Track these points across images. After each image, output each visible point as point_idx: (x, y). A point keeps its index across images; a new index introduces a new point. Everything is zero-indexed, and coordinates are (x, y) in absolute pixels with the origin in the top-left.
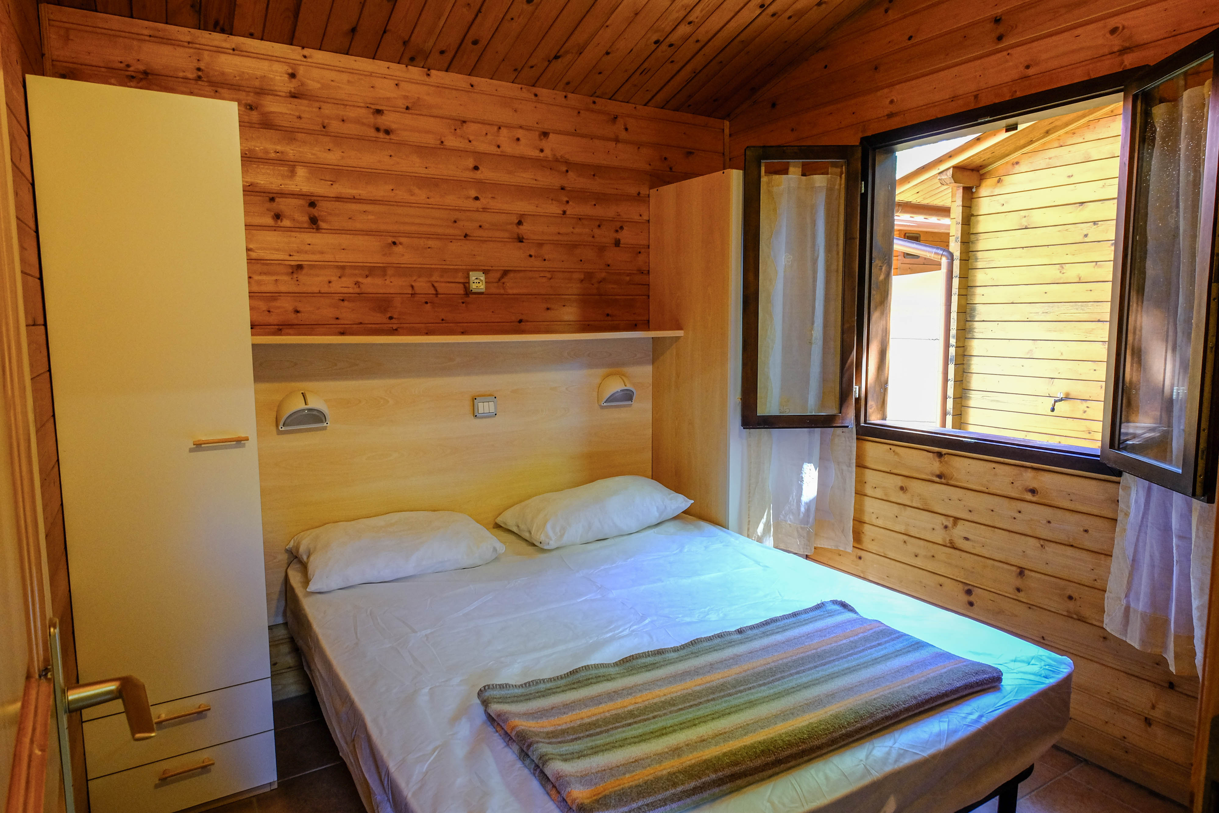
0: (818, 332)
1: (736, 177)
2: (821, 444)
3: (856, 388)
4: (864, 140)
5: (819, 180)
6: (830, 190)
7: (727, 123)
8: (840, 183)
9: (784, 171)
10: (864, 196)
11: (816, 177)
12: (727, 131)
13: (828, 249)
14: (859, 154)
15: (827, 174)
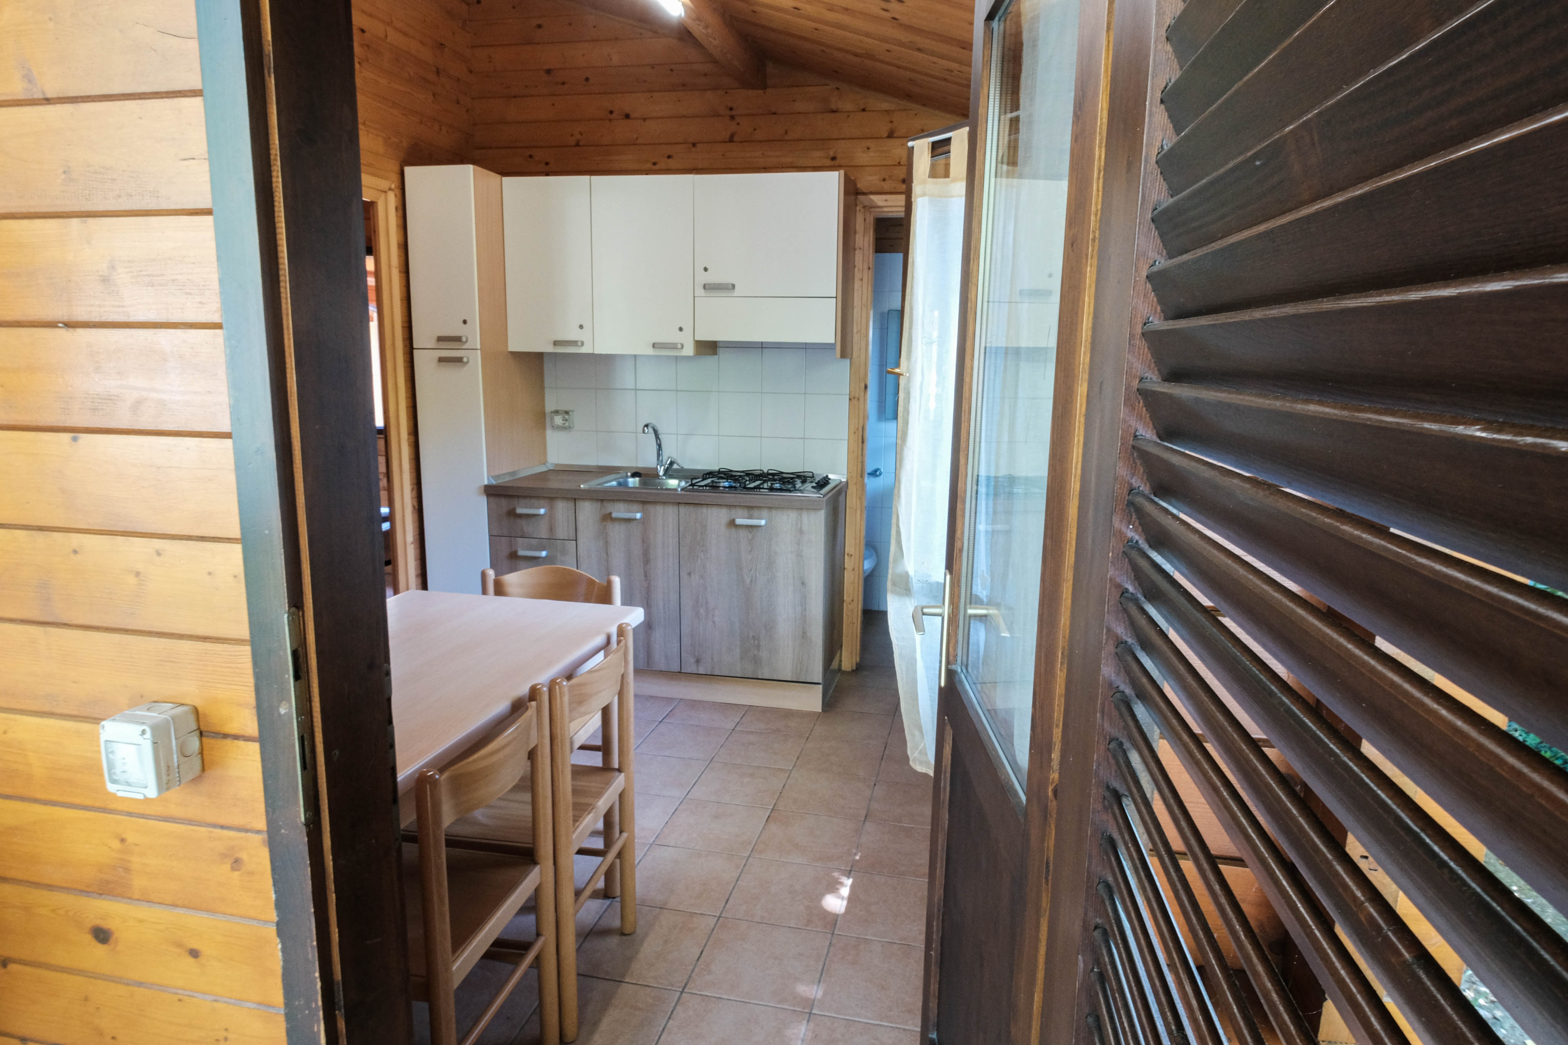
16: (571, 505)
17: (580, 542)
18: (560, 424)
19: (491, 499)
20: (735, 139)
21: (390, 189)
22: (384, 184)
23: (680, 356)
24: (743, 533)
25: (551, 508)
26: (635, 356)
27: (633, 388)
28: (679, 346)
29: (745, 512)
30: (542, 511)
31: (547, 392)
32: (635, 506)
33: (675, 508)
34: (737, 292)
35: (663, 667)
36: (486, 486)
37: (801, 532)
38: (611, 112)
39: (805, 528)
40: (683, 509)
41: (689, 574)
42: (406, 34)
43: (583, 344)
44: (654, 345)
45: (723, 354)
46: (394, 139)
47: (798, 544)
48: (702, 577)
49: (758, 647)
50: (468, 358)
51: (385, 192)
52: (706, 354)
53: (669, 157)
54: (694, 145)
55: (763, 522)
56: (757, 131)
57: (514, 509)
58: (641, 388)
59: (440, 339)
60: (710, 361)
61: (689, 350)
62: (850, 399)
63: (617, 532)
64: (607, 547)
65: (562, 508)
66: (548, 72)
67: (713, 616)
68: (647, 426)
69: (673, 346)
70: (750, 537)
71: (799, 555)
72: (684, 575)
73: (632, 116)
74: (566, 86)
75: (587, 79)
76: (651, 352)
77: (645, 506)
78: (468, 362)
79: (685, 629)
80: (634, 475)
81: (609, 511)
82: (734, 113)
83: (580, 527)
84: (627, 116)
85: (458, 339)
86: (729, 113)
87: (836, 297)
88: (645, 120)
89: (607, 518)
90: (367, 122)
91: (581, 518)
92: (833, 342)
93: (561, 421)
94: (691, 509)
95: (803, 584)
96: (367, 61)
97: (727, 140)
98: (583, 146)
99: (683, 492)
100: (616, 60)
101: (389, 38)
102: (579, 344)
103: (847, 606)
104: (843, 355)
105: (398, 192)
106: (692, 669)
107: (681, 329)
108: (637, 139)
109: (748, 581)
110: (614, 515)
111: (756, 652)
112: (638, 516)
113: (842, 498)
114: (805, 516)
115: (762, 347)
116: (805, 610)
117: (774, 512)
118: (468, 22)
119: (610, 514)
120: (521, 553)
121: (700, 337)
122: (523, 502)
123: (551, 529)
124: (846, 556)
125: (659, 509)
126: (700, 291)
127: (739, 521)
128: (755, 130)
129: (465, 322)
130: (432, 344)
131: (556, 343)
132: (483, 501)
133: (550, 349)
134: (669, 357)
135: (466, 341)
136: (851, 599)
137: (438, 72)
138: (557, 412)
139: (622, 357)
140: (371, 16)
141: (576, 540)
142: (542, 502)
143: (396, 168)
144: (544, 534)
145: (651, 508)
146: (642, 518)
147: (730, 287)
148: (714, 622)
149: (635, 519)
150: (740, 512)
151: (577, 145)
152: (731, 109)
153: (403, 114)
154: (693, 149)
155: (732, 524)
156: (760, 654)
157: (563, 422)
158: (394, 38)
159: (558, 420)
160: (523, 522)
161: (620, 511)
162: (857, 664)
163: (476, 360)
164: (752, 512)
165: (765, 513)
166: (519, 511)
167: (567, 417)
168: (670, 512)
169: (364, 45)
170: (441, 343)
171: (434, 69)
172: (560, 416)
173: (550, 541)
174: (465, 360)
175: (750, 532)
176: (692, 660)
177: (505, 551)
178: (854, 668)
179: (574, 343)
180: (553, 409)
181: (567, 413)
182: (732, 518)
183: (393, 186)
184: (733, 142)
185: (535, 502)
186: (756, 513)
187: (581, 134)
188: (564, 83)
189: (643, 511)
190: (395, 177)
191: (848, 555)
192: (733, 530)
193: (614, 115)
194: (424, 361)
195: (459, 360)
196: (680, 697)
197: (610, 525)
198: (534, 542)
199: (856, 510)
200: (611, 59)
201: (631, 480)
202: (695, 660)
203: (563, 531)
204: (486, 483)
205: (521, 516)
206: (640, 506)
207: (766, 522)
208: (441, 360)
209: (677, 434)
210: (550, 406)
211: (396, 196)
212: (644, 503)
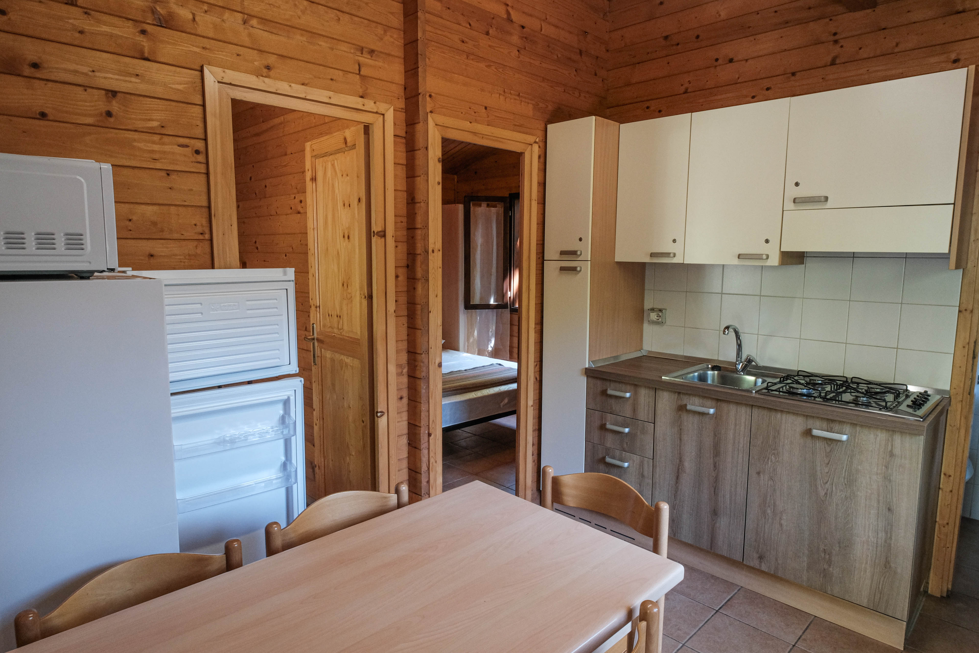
0: (494, 270)
1: (461, 207)
2: (496, 316)
3: (509, 293)
4: (510, 195)
5: (493, 210)
6: (498, 214)
7: (456, 176)
8: (501, 210)
9: (480, 206)
10: (511, 217)
11: (492, 209)
12: (456, 180)
13: (498, 237)
14: (508, 200)
15: (496, 207)
16: (652, 393)
17: (658, 423)
18: (655, 319)
19: (590, 379)
20: (838, 61)
21: (535, 142)
22: (531, 139)
23: (766, 266)
24: (819, 444)
25: (635, 395)
26: (723, 265)
27: (720, 292)
28: (764, 257)
29: (825, 425)
30: (628, 395)
31: (646, 292)
32: (709, 403)
33: (749, 410)
34: (829, 204)
35: (725, 553)
36: (586, 369)
37: (892, 455)
38: (717, 60)
39: (897, 451)
40: (756, 411)
41: (758, 473)
42: (557, 27)
43: (675, 255)
44: (739, 256)
45: (810, 263)
46: (541, 105)
47: (887, 467)
48: (771, 478)
49: (830, 562)
50: (581, 268)
51: (531, 145)
52: (792, 264)
53: (768, 89)
54: (793, 74)
55: (844, 438)
56: (862, 50)
57: (606, 390)
58: (725, 293)
59: (563, 253)
60: (796, 270)
61: (774, 260)
62: (960, 311)
63: (690, 423)
64: (680, 434)
65: (644, 395)
66: (666, 38)
67: (781, 519)
68: (727, 328)
69: (758, 257)
70: (828, 450)
71: (887, 479)
72: (753, 472)
73: (735, 59)
74: (679, 46)
75: (698, 37)
76: (736, 262)
77: (719, 404)
78: (580, 271)
79: (750, 525)
80: (714, 368)
81: (684, 402)
82: (837, 37)
83: (659, 412)
84: (731, 61)
85: (574, 253)
86: (832, 38)
87: (954, 204)
88: (747, 60)
89: (682, 408)
90: (521, 94)
91: (660, 406)
92: (947, 251)
93: (656, 317)
94: (765, 413)
95: (889, 509)
96: (525, 49)
97: (829, 64)
98: (690, 92)
99: (757, 396)
100: (724, 14)
101: (543, 30)
102: (672, 255)
103: (940, 528)
104: (957, 267)
105: (542, 144)
106: (755, 563)
107: (767, 241)
108: (738, 78)
109: (822, 493)
110: (689, 407)
111: (826, 566)
112: (712, 411)
113: (943, 418)
114: (897, 438)
115: (853, 256)
116: (891, 538)
117: (858, 428)
118: (608, 14)
119: (686, 405)
120: (609, 426)
121: (787, 247)
122: (613, 385)
123: (634, 410)
124: (942, 476)
125: (733, 408)
126: (789, 205)
127: (816, 432)
128: (860, 49)
129: (580, 239)
130: (557, 256)
131: (652, 255)
132: (584, 380)
133: (647, 260)
134: (755, 267)
135: (581, 254)
136: (945, 522)
137: (581, 53)
138: (653, 310)
139: (712, 266)
140: (531, 15)
141: (654, 423)
142: (629, 387)
143: (543, 126)
144: (628, 412)
145: (725, 407)
146: (715, 413)
147: (823, 199)
148: (781, 525)
149: (708, 414)
150: (818, 423)
151: (686, 92)
152: (835, 34)
153: (552, 87)
154: (793, 78)
155: (808, 433)
156: (831, 569)
157: (658, 318)
158: (548, 30)
159: (653, 316)
160: (613, 401)
161: (694, 404)
162: (948, 591)
163: (587, 269)
164: (832, 425)
165: (847, 428)
166: (610, 392)
167: (660, 314)
168: (744, 412)
169: (523, 37)
170: (562, 256)
171: (578, 51)
172: (655, 313)
173: (633, 421)
174: (579, 269)
175: (829, 445)
176: (756, 555)
177: (597, 423)
178: (945, 595)
179: (667, 255)
180: (651, 307)
181: (661, 310)
182: (809, 427)
183: (537, 140)
184: (835, 64)
185: (623, 387)
186: (837, 427)
187: (689, 82)
188: (678, 44)
189: (717, 408)
190: (540, 133)
191: (945, 474)
192: (809, 440)
193: (720, 62)
194: (551, 269)
195: (574, 269)
196: (742, 584)
197: (685, 416)
198: (620, 419)
199: (959, 429)
200: (720, 15)
201: (710, 373)
202: (758, 555)
203: (643, 414)
204: (587, 366)
205: (611, 396)
206: (714, 403)
207: (848, 439)
208: (562, 269)
209: (758, 334)
210: (648, 305)
211: (539, 147)
212: (718, 400)
